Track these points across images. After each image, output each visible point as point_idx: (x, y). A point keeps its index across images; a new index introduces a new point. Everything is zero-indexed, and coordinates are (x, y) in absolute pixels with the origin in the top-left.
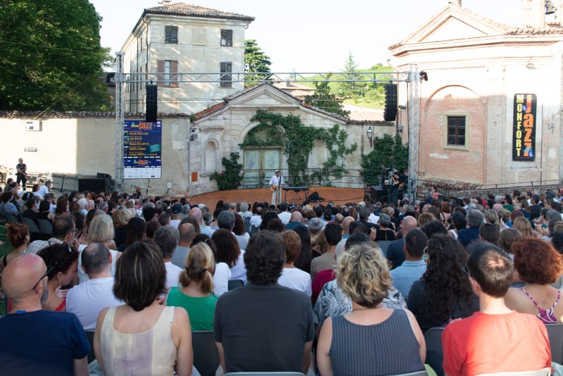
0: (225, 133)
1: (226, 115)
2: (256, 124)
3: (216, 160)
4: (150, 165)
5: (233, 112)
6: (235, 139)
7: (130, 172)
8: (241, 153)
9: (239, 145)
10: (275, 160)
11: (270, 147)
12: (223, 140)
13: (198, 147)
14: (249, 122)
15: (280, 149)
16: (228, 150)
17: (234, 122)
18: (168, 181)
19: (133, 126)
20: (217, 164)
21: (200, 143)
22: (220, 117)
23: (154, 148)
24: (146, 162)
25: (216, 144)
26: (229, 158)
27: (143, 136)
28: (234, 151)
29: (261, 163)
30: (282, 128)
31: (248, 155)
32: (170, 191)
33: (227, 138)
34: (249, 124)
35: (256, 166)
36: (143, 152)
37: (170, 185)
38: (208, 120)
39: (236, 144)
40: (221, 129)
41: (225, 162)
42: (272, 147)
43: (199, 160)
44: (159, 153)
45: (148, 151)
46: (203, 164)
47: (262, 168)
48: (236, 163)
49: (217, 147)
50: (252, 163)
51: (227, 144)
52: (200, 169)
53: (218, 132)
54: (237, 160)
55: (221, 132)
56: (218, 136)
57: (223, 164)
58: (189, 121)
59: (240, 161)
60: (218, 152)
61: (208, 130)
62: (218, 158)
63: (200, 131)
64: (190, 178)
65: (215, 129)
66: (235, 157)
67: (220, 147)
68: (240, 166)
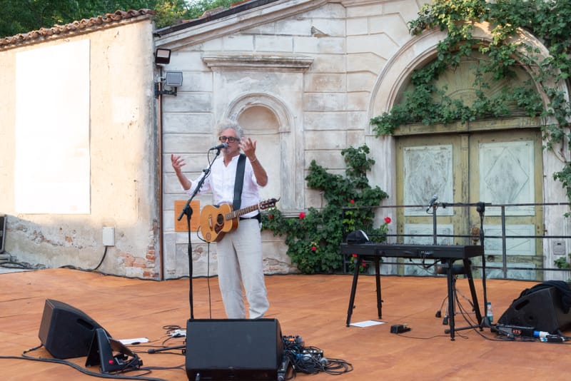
0: (320, 79)
1: (321, 21)
2: (431, 43)
5: (352, 11)
6: (360, 102)
8: (381, 151)
9: (375, 122)
10: (519, 176)
11: (488, 126)
12: (309, 103)
13: (200, 121)
14: (409, 37)
15: (536, 131)
17: (354, 45)
21: (206, 108)
25: (281, 117)
26: (338, 168)
29: (465, 189)
30: (539, 44)
31: (415, 161)
32: (110, 253)
34: (407, 47)
37: (108, 236)
38: (244, 32)
39: (364, 122)
40: (300, 66)
41: (319, 180)
42: (499, 125)
43: (203, 161)
48: (363, 185)
49: (284, 126)
50: (431, 191)
51: (329, 120)
53: (285, 75)
54: (369, 176)
55: (299, 75)
56: (287, 90)
57: (313, 186)
58: (149, 27)
59: (379, 179)
60: (289, 141)
61: (235, 65)
62: (289, 162)
63: (209, 65)
64: (170, 217)
65: (265, 64)
66: (359, 163)
67: (298, 126)
68: (381, 196)
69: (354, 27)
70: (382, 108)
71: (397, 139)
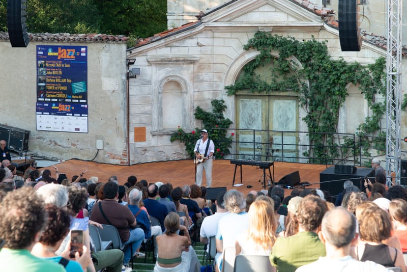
0: (201, 67)
1: (202, 39)
2: (253, 54)
3: (184, 110)
4: (73, 113)
5: (216, 34)
6: (220, 78)
7: (46, 121)
8: (229, 101)
9: (227, 88)
10: (290, 116)
11: (277, 93)
12: (196, 78)
13: (146, 89)
14: (242, 51)
15: (296, 98)
16: (208, 96)
17: (217, 50)
18: (97, 138)
19: (50, 53)
20: (184, 116)
21: (149, 82)
22: (191, 42)
23: (78, 87)
24: (67, 108)
25: (183, 86)
26: (209, 109)
27: (63, 69)
28: (219, 98)
29: (267, 119)
30: (298, 62)
31: (244, 106)
32: (100, 153)
33: (205, 76)
34: (242, 55)
35: (259, 125)
36: (64, 92)
37: (99, 144)
38: (166, 46)
39: (221, 88)
40: (192, 62)
41: (200, 114)
42: (282, 94)
43: (148, 108)
44: (84, 95)
45: (69, 92)
46: (155, 116)
47: (268, 127)
48: (221, 117)
49: (184, 90)
50: (252, 120)
51: (205, 86)
52: (150, 123)
53: (185, 66)
54: (224, 113)
55: (192, 66)
56: (186, 74)
57: (197, 118)
58: (124, 47)
59: (228, 115)
60: (187, 97)
61: (163, 62)
62: (186, 107)
63: (150, 63)
64: (132, 135)
65: (177, 61)
66: (219, 106)
67: (191, 90)
68: (229, 123)
69: (217, 42)
70: (230, 82)
71: (236, 96)
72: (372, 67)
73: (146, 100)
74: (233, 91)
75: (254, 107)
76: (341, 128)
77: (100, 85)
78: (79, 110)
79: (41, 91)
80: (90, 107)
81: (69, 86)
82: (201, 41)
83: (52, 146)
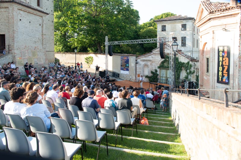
0: (152, 62)
1: (153, 56)
2: (163, 60)
3: (148, 71)
4: (126, 70)
5: (156, 55)
6: (156, 65)
7: (122, 72)
8: (158, 70)
9: (158, 67)
12: (151, 64)
13: (140, 66)
16: (154, 68)
18: (130, 76)
19: (123, 58)
20: (149, 72)
22: (150, 56)
23: (127, 65)
24: (125, 69)
25: (148, 66)
26: (154, 71)
27: (125, 61)
28: (156, 69)
29: (166, 75)
31: (162, 71)
32: (131, 79)
33: (153, 64)
34: (161, 60)
35: (165, 76)
36: (125, 66)
37: (131, 77)
38: (145, 57)
41: (152, 72)
42: (169, 69)
43: (140, 70)
44: (128, 67)
45: (126, 66)
46: (142, 72)
47: (167, 76)
48: (157, 73)
50: (163, 74)
51: (153, 66)
52: (141, 73)
55: (150, 62)
56: (149, 63)
57: (151, 73)
58: (135, 57)
59: (158, 73)
60: (149, 68)
61: (144, 61)
62: (149, 71)
63: (141, 61)
64: (137, 76)
65: (147, 60)
66: (156, 71)
67: (150, 67)
68: (158, 75)
69: (156, 57)
70: (159, 66)
71: (160, 69)
72: (186, 63)
73: (140, 68)
74: (159, 67)
75: (164, 71)
76: (181, 78)
77: (131, 65)
78: (127, 70)
79: (121, 66)
80: (129, 69)
81: (126, 65)
82: (152, 56)
83: (123, 77)
